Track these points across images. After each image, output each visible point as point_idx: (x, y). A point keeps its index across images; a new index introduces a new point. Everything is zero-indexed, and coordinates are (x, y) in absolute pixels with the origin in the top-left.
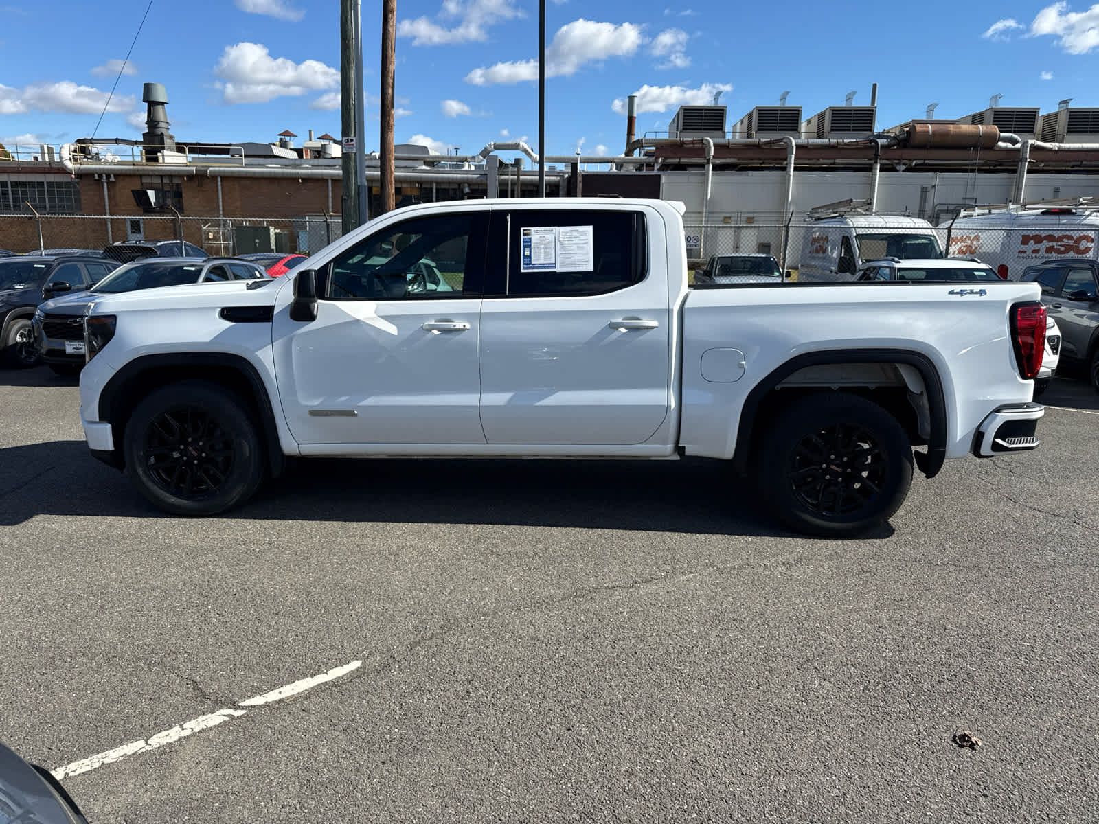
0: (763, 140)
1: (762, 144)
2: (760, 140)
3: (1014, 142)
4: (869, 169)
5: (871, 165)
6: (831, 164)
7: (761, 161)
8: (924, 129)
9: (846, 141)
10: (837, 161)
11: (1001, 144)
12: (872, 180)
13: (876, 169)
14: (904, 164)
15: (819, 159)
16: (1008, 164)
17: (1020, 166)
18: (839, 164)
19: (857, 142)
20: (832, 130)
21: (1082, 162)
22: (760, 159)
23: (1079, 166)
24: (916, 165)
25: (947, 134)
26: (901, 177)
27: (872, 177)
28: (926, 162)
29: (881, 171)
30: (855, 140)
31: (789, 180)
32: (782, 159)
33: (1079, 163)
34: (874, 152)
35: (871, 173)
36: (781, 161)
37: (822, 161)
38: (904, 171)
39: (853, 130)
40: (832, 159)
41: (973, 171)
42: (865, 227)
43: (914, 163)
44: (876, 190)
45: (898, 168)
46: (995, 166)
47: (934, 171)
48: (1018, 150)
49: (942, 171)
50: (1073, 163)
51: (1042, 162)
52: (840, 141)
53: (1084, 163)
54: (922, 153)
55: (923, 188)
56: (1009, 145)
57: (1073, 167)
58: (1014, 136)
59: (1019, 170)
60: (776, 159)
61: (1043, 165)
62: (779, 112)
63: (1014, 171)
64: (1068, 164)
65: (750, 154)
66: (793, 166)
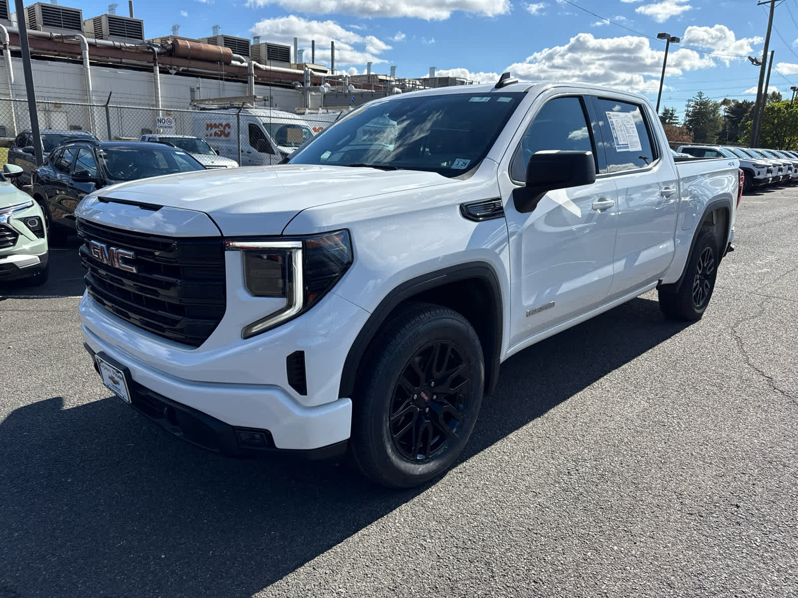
0: (54, 34)
1: (54, 38)
2: (51, 34)
3: (242, 62)
4: (151, 70)
5: (152, 67)
6: (118, 63)
7: (57, 53)
8: (184, 43)
9: (128, 45)
10: (124, 60)
11: (233, 62)
12: (155, 79)
13: (156, 70)
14: (175, 69)
15: (108, 58)
16: (240, 76)
17: (249, 79)
18: (124, 63)
19: (135, 46)
20: (111, 34)
21: (281, 79)
22: (55, 51)
23: (279, 82)
24: (182, 70)
25: (200, 50)
26: (173, 78)
27: (154, 77)
28: (189, 69)
29: (160, 72)
30: (134, 45)
31: (87, 72)
32: (75, 53)
33: (279, 80)
34: (152, 57)
35: (153, 74)
36: (75, 56)
37: (110, 59)
38: (175, 74)
39: (128, 37)
40: (119, 58)
41: (221, 79)
42: (289, 119)
43: (181, 69)
44: (159, 87)
45: (170, 71)
46: (233, 77)
47: (197, 77)
48: (245, 68)
49: (202, 77)
50: (276, 80)
51: (260, 77)
52: (122, 44)
53: (282, 80)
54: (186, 62)
55: (191, 89)
56: (238, 63)
57: (276, 82)
58: (242, 57)
59: (249, 82)
60: (70, 53)
61: (260, 79)
62: (61, 11)
63: (246, 82)
64: (273, 80)
65: (45, 45)
66: (88, 61)
